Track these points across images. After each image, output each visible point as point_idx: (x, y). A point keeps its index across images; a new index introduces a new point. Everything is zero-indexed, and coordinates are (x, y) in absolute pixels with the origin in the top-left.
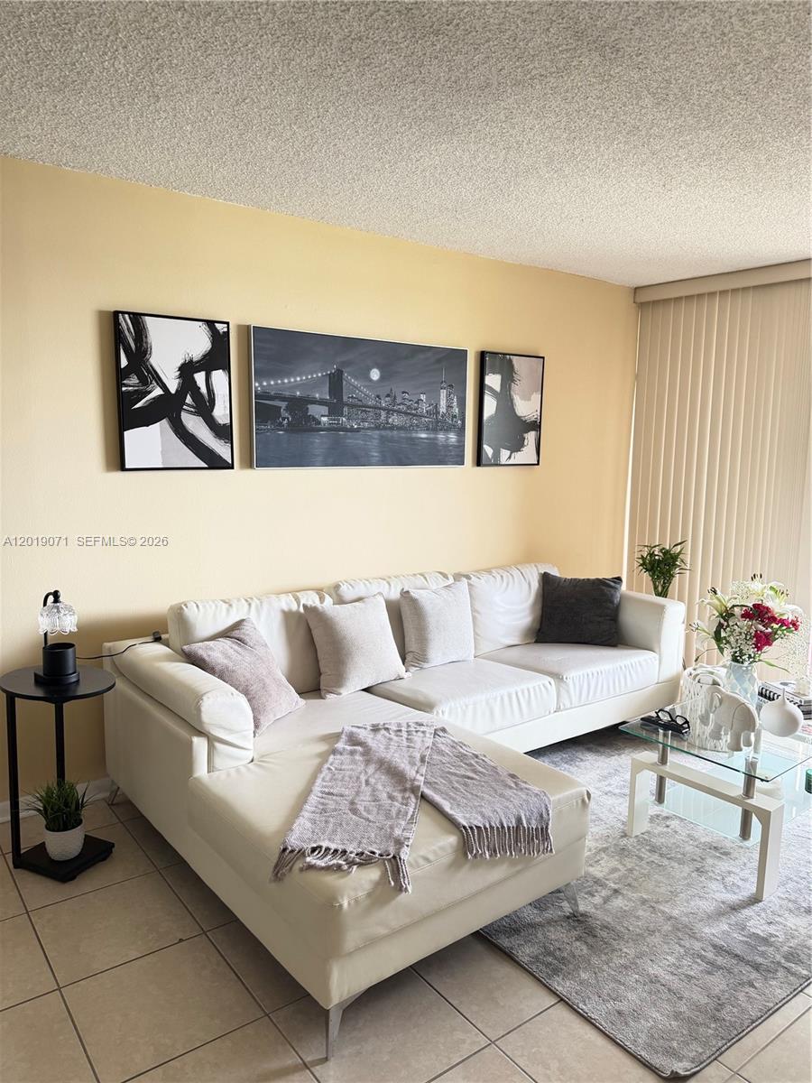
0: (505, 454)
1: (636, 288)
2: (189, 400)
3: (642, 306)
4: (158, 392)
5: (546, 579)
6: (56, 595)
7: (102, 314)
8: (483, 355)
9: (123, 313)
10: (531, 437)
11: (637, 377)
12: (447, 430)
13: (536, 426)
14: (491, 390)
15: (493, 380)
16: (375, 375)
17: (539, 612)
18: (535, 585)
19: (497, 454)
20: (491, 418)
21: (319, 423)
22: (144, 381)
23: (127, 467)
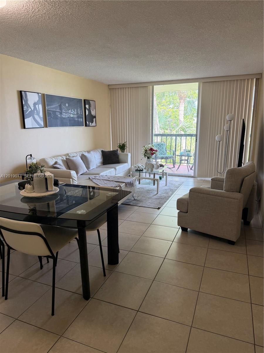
0: (90, 123)
1: (109, 85)
2: (35, 112)
3: (110, 89)
4: (30, 110)
5: (102, 151)
6: (31, 155)
7: (18, 91)
8: (85, 100)
9: (23, 91)
10: (94, 119)
11: (110, 106)
12: (80, 118)
13: (95, 117)
14: (87, 108)
15: (87, 106)
16: (67, 105)
17: (103, 159)
18: (101, 153)
19: (89, 124)
20: (87, 115)
21: (58, 116)
22: (28, 108)
23: (26, 128)
